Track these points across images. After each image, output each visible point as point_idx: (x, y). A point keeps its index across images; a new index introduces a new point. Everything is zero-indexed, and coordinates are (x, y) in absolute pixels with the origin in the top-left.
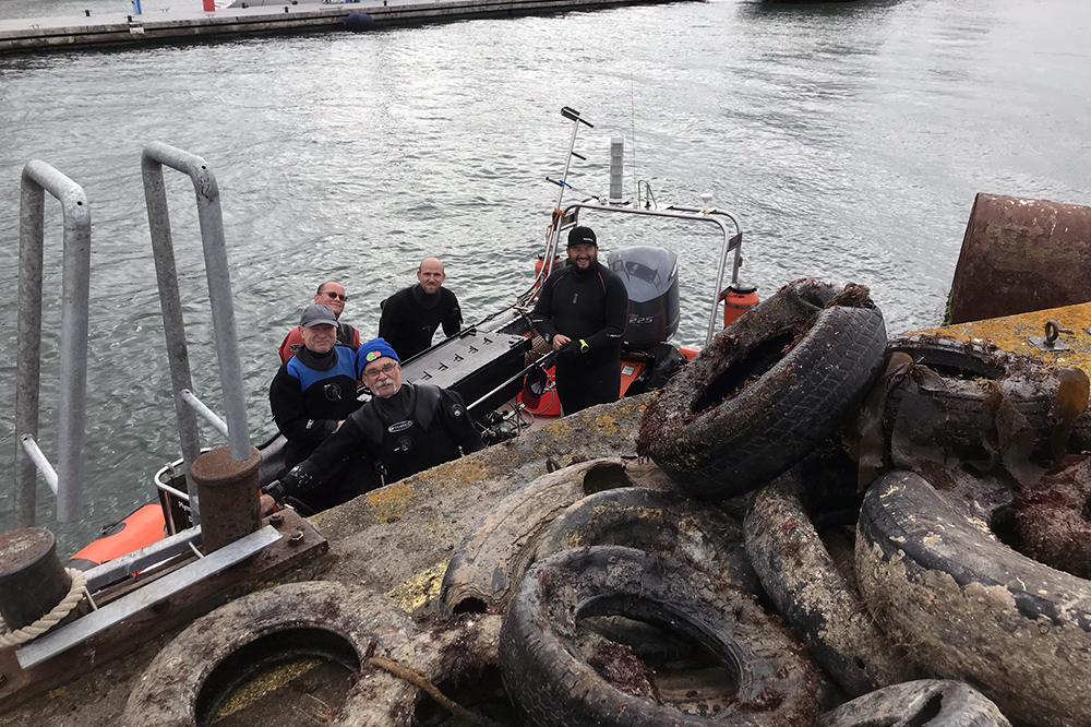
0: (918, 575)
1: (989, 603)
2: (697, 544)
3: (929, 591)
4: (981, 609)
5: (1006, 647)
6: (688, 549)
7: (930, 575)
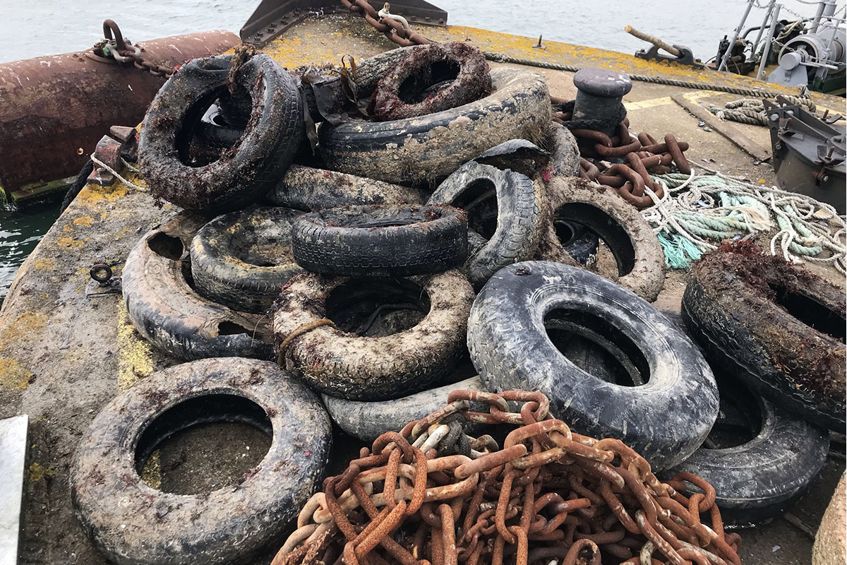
0: (425, 137)
1: (461, 125)
2: (271, 226)
3: (434, 140)
4: (459, 130)
5: (473, 137)
6: (266, 234)
7: (431, 133)
